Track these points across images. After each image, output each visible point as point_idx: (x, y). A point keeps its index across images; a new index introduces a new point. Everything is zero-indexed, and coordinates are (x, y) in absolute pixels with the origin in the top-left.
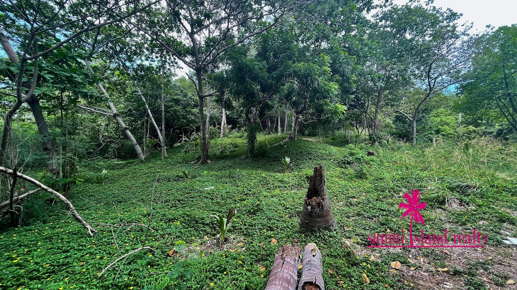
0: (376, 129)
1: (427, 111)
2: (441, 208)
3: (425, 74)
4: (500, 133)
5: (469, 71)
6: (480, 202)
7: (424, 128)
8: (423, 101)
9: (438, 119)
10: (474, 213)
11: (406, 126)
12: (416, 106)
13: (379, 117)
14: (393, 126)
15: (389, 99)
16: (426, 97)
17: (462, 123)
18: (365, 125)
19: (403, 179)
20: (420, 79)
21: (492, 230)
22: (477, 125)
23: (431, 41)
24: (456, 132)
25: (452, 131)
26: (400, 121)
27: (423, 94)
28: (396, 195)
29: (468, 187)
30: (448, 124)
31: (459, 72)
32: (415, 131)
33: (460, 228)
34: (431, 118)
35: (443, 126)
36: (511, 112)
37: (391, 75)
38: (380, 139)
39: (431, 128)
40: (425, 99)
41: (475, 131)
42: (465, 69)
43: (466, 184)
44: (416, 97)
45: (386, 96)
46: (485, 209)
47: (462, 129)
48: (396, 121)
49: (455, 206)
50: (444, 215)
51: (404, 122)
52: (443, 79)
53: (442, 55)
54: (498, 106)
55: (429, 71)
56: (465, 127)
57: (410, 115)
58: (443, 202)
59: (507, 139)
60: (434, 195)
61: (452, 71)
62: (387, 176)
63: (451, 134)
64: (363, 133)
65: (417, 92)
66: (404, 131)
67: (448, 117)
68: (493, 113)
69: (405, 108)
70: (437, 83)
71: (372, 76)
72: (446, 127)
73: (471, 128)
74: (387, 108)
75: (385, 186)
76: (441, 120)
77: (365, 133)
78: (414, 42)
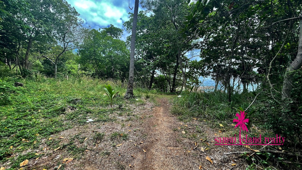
0: (26, 67)
1: (64, 60)
2: (63, 114)
3: (62, 38)
4: (93, 75)
5: (82, 44)
6: (80, 106)
7: (62, 69)
8: (61, 54)
9: (70, 66)
10: (78, 112)
11: (52, 67)
12: (57, 56)
13: (30, 58)
14: (42, 66)
15: (38, 47)
16: (63, 52)
17: (80, 69)
18: (17, 63)
19: (42, 100)
20: (60, 40)
21: (83, 118)
22: (86, 71)
23: (65, 20)
24: (77, 73)
25: (75, 73)
26: (47, 63)
27: (61, 50)
28: (35, 112)
29: (77, 100)
30: (74, 69)
31: (78, 43)
32: (56, 71)
33: (71, 121)
34: (66, 64)
35: (72, 69)
36: (96, 66)
37: (40, 31)
38: (30, 74)
39: (66, 70)
40: (62, 53)
41: (84, 73)
42: (81, 42)
43: (76, 98)
44: (57, 50)
45: (35, 44)
46: (82, 109)
47: (80, 72)
48: (45, 63)
49: (70, 110)
50: (64, 117)
51: (50, 65)
52: (71, 44)
53: (70, 31)
54: (92, 63)
55: (64, 37)
56: (81, 71)
57: (54, 61)
58: (64, 110)
59: (95, 78)
60: (59, 107)
61: (75, 41)
62: (29, 100)
63: (75, 74)
64: (15, 69)
65: (58, 47)
66: (50, 70)
67: (74, 65)
68: (91, 66)
69: (50, 55)
70: (69, 46)
71: (22, 25)
72: (73, 70)
73: (83, 72)
74: (37, 53)
75: (27, 108)
76: (71, 66)
77: (16, 69)
78: (56, 16)
